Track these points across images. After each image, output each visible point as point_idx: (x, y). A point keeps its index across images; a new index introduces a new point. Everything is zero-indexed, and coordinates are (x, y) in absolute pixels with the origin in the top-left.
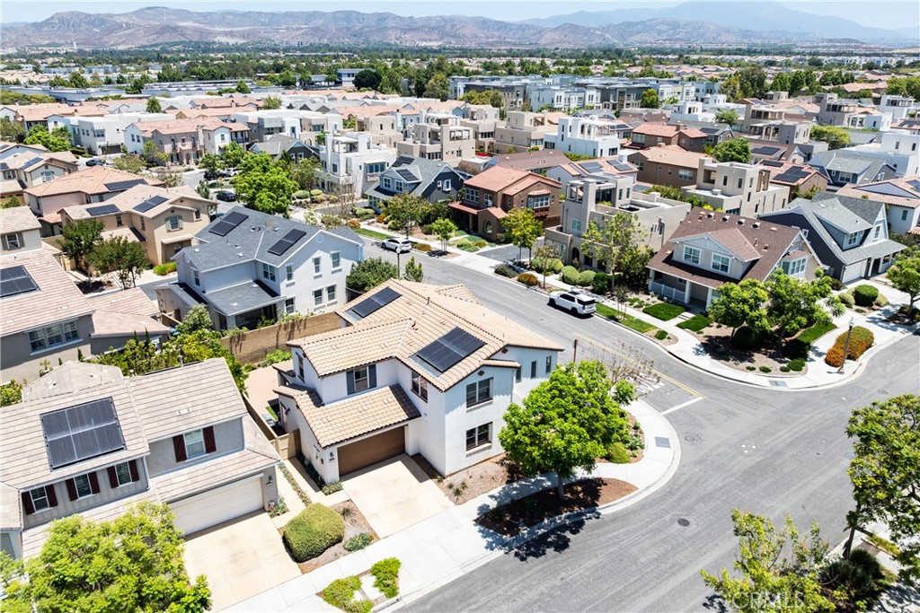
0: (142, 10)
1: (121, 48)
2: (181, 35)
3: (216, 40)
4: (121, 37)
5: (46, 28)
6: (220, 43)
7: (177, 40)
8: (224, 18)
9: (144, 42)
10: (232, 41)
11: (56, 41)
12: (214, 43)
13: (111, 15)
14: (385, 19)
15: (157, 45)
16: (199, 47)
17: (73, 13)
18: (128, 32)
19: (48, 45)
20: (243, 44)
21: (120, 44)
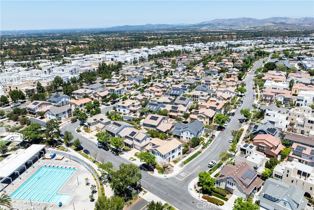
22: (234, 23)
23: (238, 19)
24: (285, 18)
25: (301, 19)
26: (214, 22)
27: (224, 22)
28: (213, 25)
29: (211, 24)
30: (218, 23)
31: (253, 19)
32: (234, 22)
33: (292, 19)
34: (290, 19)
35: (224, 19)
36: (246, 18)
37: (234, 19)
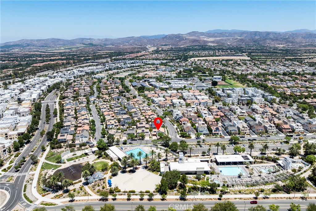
0: (191, 33)
1: (182, 46)
2: (199, 43)
3: (208, 45)
4: (183, 43)
5: (165, 39)
6: (209, 46)
7: (197, 44)
8: (214, 34)
9: (188, 45)
10: (212, 45)
11: (167, 44)
12: (207, 46)
13: (182, 35)
14: (269, 34)
15: (191, 46)
16: (203, 47)
17: (172, 34)
18: (185, 41)
19: (165, 45)
20: (216, 46)
21: (182, 45)
22: (44, 44)
23: (47, 40)
24: (90, 39)
25: (102, 39)
26: (20, 42)
27: (33, 42)
28: (22, 46)
29: (18, 44)
30: (26, 44)
31: (62, 40)
32: (43, 42)
33: (95, 39)
34: (94, 40)
35: (32, 39)
36: (55, 39)
37: (43, 40)
